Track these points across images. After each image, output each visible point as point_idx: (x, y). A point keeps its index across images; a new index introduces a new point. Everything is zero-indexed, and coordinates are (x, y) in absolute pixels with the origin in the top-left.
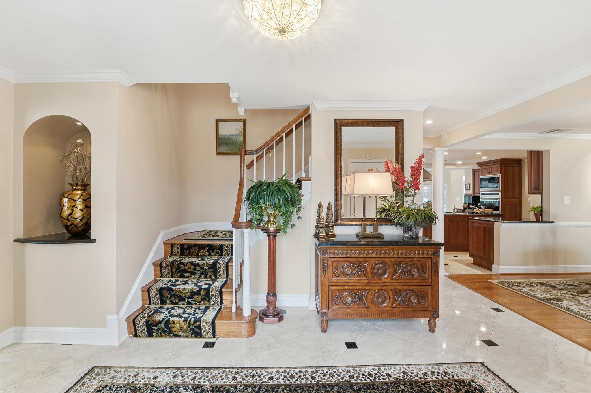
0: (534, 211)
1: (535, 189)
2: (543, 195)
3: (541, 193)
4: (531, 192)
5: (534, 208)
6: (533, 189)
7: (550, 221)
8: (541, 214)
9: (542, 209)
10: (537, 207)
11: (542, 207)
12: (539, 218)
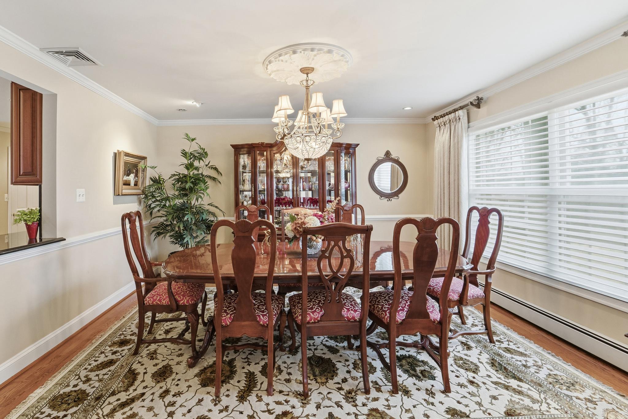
0: (25, 220)
1: (25, 174)
2: (42, 185)
3: (38, 182)
4: (20, 179)
5: (25, 214)
6: (21, 173)
7: (58, 237)
8: (40, 224)
9: (40, 215)
10: (31, 212)
11: (40, 211)
12: (34, 234)
